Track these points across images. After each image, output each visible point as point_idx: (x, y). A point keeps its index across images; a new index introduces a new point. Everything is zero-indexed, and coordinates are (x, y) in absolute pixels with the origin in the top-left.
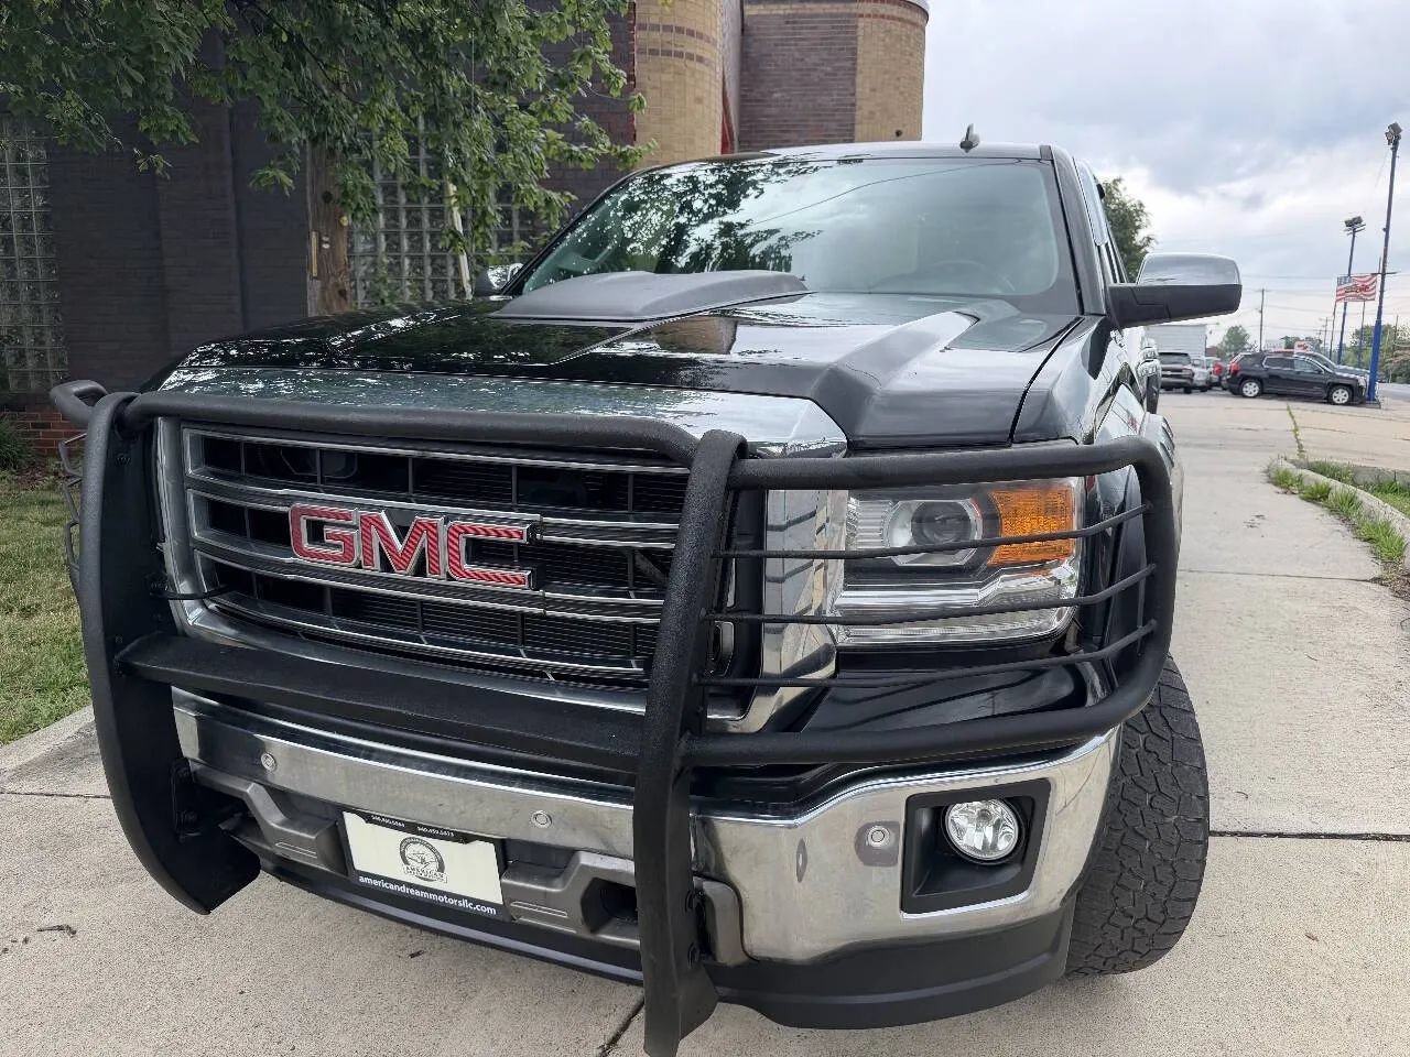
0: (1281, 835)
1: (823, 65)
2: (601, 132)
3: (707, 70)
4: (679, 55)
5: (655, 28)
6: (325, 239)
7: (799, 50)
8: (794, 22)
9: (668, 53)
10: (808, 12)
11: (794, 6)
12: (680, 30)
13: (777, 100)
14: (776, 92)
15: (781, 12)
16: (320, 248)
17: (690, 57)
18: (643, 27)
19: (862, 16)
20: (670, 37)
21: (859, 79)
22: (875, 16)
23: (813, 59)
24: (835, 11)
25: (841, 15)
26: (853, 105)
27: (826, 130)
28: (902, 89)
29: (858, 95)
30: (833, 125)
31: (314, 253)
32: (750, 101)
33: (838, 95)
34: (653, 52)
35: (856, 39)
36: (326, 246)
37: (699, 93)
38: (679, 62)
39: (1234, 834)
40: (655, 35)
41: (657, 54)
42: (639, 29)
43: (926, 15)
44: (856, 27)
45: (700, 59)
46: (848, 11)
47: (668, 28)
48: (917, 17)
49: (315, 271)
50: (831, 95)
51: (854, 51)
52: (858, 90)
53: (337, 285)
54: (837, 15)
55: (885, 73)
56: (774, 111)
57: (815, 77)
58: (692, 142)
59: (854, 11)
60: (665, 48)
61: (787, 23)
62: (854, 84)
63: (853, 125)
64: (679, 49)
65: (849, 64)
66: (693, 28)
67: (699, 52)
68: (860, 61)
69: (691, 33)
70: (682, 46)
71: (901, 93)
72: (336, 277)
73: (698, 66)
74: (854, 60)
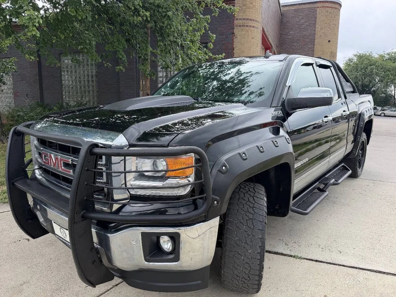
0: (343, 266)
1: (305, 22)
2: (209, 52)
3: (256, 29)
4: (247, 26)
5: (240, 19)
6: (144, 81)
7: (298, 19)
8: (297, 11)
9: (244, 26)
10: (301, 8)
11: (297, 6)
12: (247, 19)
13: (291, 34)
14: (291, 32)
15: (293, 9)
16: (142, 83)
17: (250, 26)
18: (237, 19)
19: (318, 7)
20: (245, 21)
21: (317, 26)
22: (323, 7)
23: (303, 21)
24: (310, 7)
25: (312, 8)
26: (315, 34)
27: (306, 42)
28: (331, 28)
29: (316, 31)
30: (308, 40)
31: (141, 84)
32: (283, 35)
33: (310, 31)
34: (240, 26)
35: (316, 14)
36: (144, 83)
37: (253, 36)
38: (247, 28)
39: (327, 263)
40: (241, 21)
41: (241, 26)
42: (236, 20)
43: (340, 5)
44: (317, 11)
45: (253, 27)
46: (314, 6)
47: (244, 19)
48: (337, 6)
49: (141, 89)
50: (308, 31)
51: (316, 18)
52: (316, 29)
53: (146, 92)
54: (310, 8)
55: (326, 24)
56: (290, 37)
57: (303, 26)
58: (250, 50)
59: (316, 6)
60: (243, 25)
61: (295, 11)
62: (315, 28)
63: (314, 40)
64: (247, 25)
65: (314, 22)
66: (251, 18)
67: (253, 25)
68: (317, 21)
69: (251, 20)
70: (248, 24)
71: (331, 29)
72: (146, 91)
73: (253, 29)
74: (316, 21)
